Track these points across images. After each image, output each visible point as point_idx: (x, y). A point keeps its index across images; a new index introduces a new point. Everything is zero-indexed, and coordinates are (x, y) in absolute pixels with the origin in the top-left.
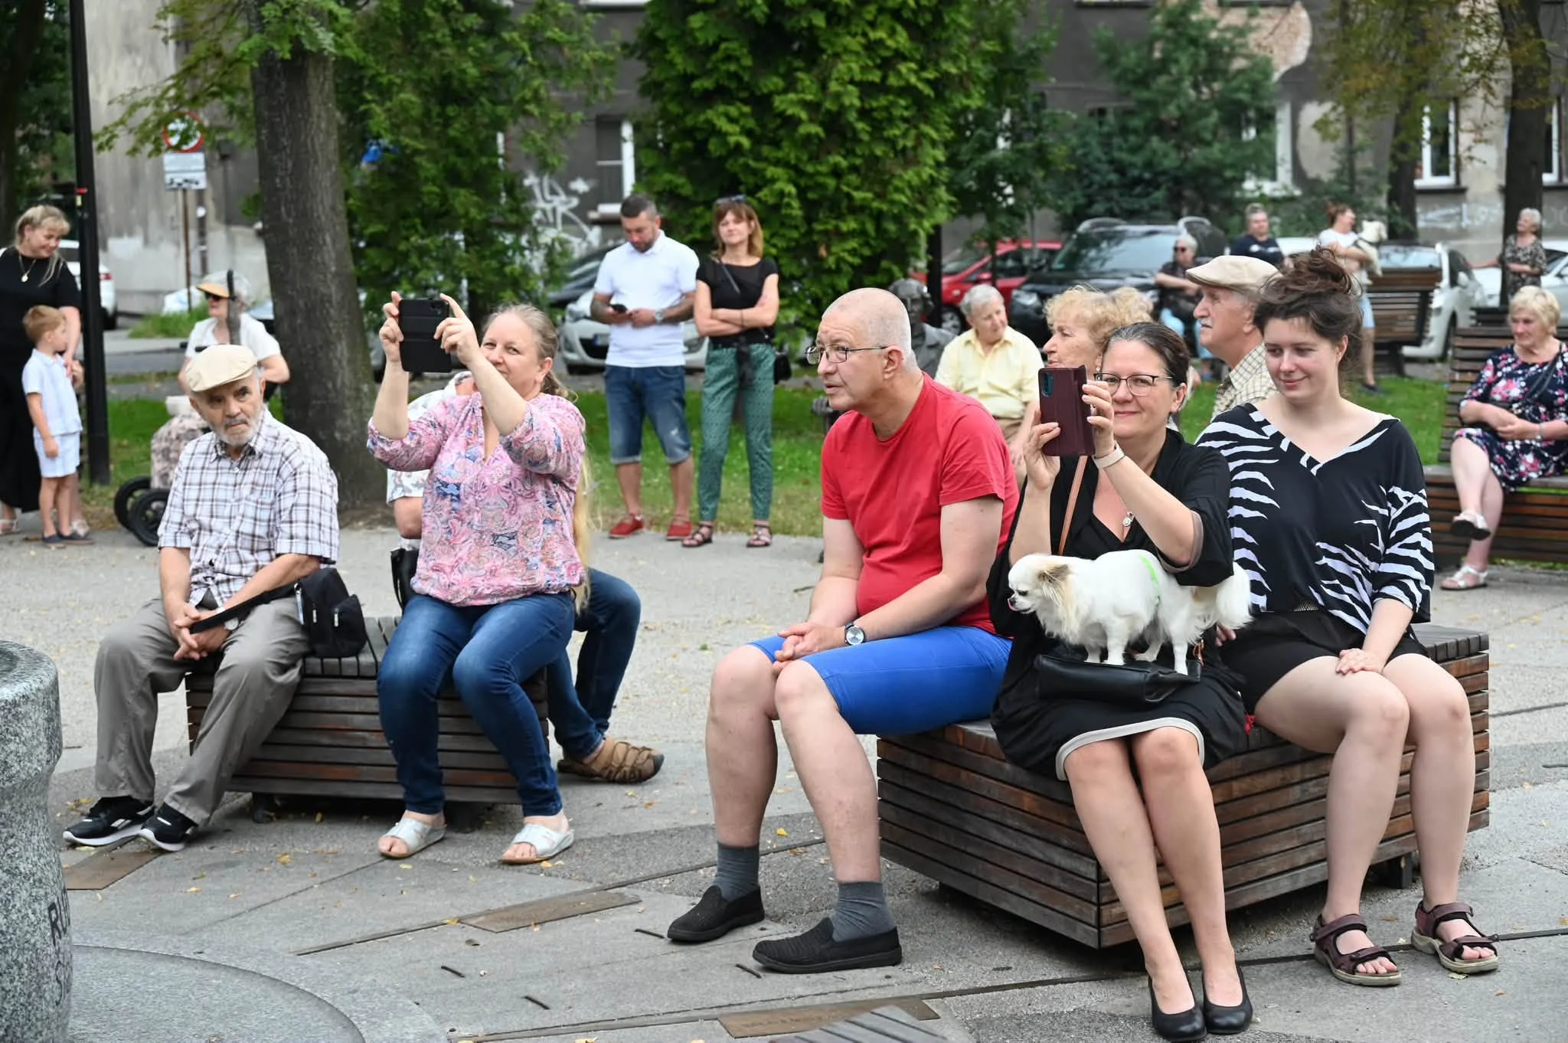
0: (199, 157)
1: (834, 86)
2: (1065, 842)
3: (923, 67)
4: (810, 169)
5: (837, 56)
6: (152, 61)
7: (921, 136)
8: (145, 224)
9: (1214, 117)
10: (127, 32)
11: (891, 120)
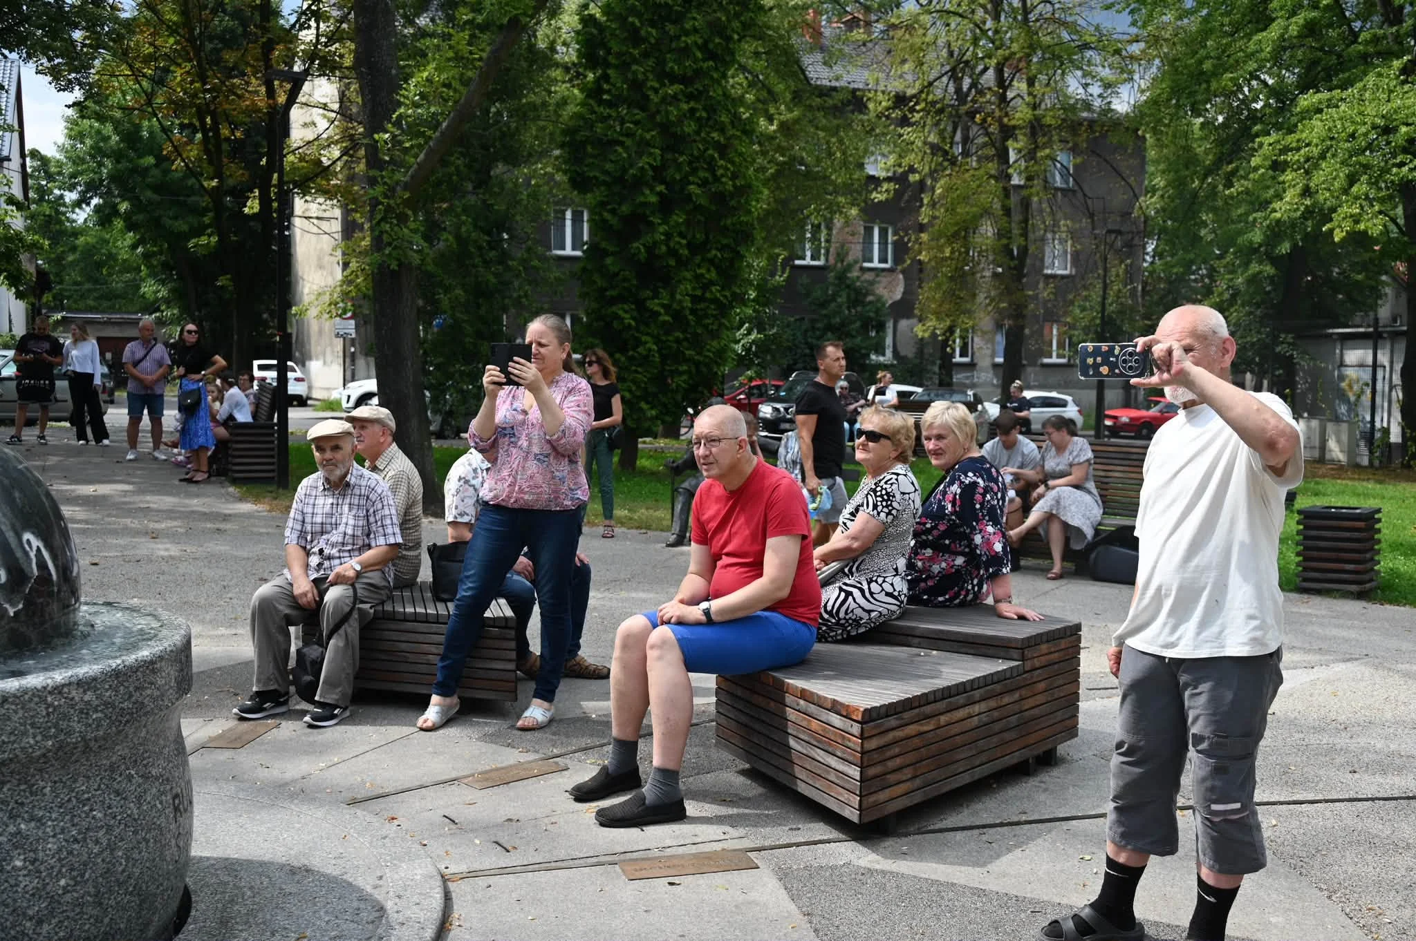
0: (353, 322)
1: (678, 297)
2: (839, 754)
3: (723, 289)
4: (664, 338)
5: (680, 281)
6: (332, 274)
7: (721, 325)
8: (324, 355)
9: (858, 324)
10: (319, 259)
11: (706, 316)
